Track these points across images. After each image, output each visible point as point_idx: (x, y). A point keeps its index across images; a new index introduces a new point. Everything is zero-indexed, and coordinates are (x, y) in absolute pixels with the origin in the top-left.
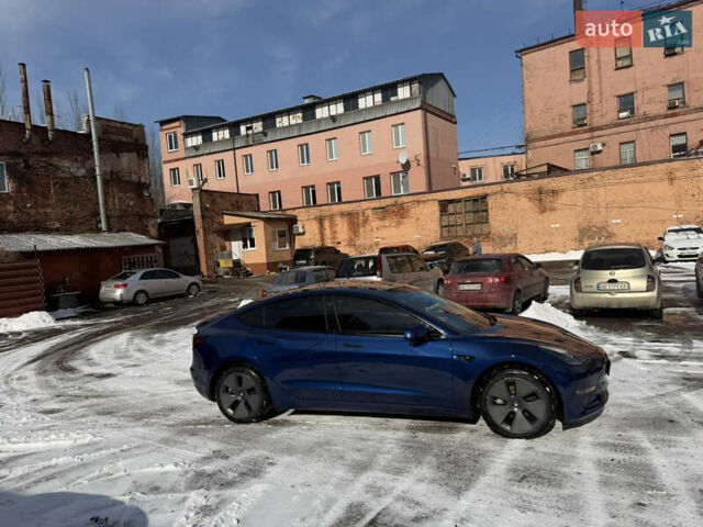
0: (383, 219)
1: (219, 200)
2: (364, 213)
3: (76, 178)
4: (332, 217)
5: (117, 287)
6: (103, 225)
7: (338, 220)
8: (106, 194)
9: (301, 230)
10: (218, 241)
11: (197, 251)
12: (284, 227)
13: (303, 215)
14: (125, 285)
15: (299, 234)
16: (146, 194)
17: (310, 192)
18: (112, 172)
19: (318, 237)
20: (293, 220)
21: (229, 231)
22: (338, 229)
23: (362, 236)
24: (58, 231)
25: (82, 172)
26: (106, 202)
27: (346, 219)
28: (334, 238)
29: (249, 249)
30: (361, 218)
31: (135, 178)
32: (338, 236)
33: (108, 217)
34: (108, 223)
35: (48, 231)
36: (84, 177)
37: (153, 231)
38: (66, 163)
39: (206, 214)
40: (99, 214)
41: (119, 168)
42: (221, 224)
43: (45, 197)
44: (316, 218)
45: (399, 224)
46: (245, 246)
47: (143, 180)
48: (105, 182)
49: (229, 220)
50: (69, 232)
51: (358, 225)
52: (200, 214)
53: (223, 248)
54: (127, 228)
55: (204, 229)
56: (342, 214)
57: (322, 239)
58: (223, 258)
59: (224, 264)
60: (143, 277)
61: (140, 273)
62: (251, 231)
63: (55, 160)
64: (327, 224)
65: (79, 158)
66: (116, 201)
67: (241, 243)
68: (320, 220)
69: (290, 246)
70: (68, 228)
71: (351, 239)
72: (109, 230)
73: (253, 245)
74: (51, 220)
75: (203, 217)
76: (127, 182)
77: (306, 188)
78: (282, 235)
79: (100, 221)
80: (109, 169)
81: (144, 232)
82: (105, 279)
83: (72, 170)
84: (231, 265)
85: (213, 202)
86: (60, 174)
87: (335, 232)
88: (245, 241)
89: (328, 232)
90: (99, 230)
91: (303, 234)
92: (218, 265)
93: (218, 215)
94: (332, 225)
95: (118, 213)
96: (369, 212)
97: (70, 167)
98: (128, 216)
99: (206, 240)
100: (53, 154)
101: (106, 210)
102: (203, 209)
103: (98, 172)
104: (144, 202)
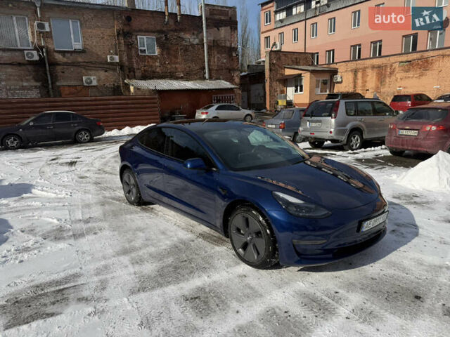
0: (407, 71)
1: (283, 58)
2: (391, 66)
3: (192, 45)
4: (364, 69)
5: (203, 113)
6: (207, 76)
7: (369, 72)
8: (209, 55)
9: (339, 80)
10: (279, 87)
11: (265, 93)
12: (327, 77)
13: (342, 67)
14: (207, 113)
15: (338, 83)
16: (234, 55)
17: (357, 50)
18: (214, 41)
19: (351, 85)
20: (335, 72)
21: (287, 79)
22: (368, 79)
23: (387, 85)
24: (182, 78)
25: (196, 41)
26: (209, 61)
27: (376, 70)
28: (364, 86)
29: (299, 93)
30: (389, 70)
31: (228, 44)
32: (367, 84)
33: (210, 70)
34: (210, 74)
35: (177, 78)
36: (198, 44)
37: (237, 80)
38: (187, 36)
39: (273, 68)
40: (205, 68)
41: (219, 38)
42: (283, 75)
43: (176, 57)
44: (352, 71)
45: (422, 75)
46: (296, 91)
47: (233, 45)
48: (209, 48)
49: (288, 72)
50: (188, 80)
51: (385, 77)
52: (268, 67)
53: (282, 92)
54: (221, 77)
55: (270, 78)
56: (373, 67)
57: (355, 87)
58: (281, 99)
59: (282, 103)
60: (218, 109)
61: (216, 106)
62: (301, 80)
63: (182, 34)
64: (360, 75)
65: (195, 32)
66: (216, 60)
67: (294, 88)
68: (355, 72)
69: (330, 91)
70: (187, 77)
71: (378, 87)
72: (210, 78)
73: (301, 90)
74: (179, 72)
75: (270, 70)
76: (222, 47)
77: (354, 46)
78: (325, 83)
79: (205, 73)
80: (212, 39)
81: (231, 80)
82: (199, 109)
83: (191, 40)
84: (285, 104)
85: (279, 59)
86: (184, 43)
87: (366, 82)
88: (296, 87)
89: (360, 82)
90: (204, 79)
91: (341, 82)
92: (277, 103)
93: (282, 68)
94: (364, 76)
95: (216, 68)
96: (396, 65)
97: (189, 38)
98: (222, 69)
99: (271, 86)
100: (181, 30)
101: (209, 65)
102: (271, 64)
103: (205, 41)
104: (232, 60)
